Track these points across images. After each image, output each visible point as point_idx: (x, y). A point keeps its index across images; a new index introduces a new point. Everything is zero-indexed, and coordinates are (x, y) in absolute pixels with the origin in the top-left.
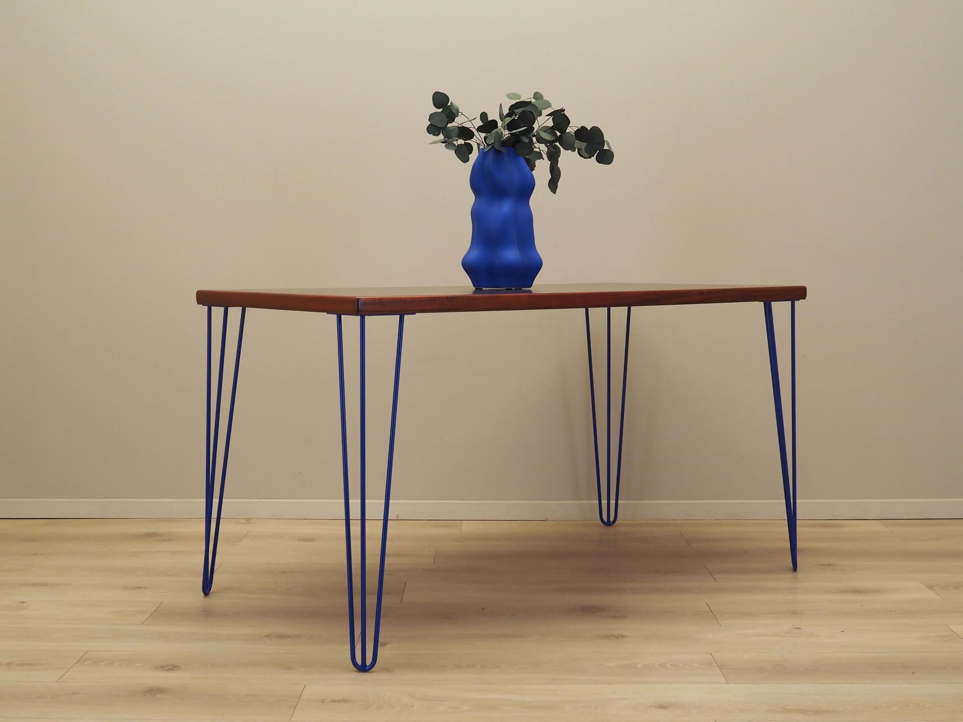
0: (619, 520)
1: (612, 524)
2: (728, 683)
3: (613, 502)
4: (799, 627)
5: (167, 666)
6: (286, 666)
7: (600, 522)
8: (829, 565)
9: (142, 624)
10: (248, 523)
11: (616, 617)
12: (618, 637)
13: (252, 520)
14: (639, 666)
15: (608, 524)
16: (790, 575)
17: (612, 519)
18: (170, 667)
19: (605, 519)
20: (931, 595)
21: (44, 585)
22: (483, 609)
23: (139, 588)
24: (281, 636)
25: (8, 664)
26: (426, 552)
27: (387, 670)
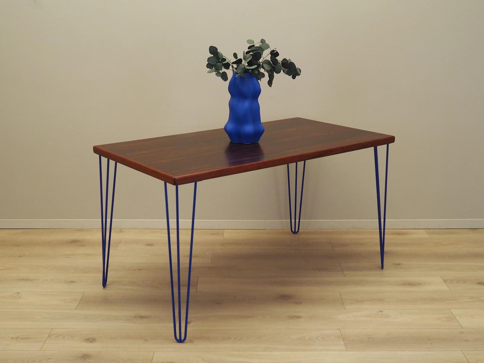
0: (301, 229)
1: (297, 233)
2: (347, 351)
3: (297, 220)
4: (381, 310)
5: (90, 338)
6: (145, 338)
7: (291, 232)
8: (399, 264)
9: (76, 309)
10: (121, 232)
11: (297, 303)
12: (297, 318)
13: (123, 230)
14: (306, 338)
15: (295, 233)
16: (380, 272)
17: (297, 230)
18: (91, 340)
19: (293, 230)
20: (445, 287)
21: (27, 280)
22: (235, 297)
23: (72, 282)
24: (141, 317)
25: (17, 338)
26: (207, 254)
27: (191, 341)
